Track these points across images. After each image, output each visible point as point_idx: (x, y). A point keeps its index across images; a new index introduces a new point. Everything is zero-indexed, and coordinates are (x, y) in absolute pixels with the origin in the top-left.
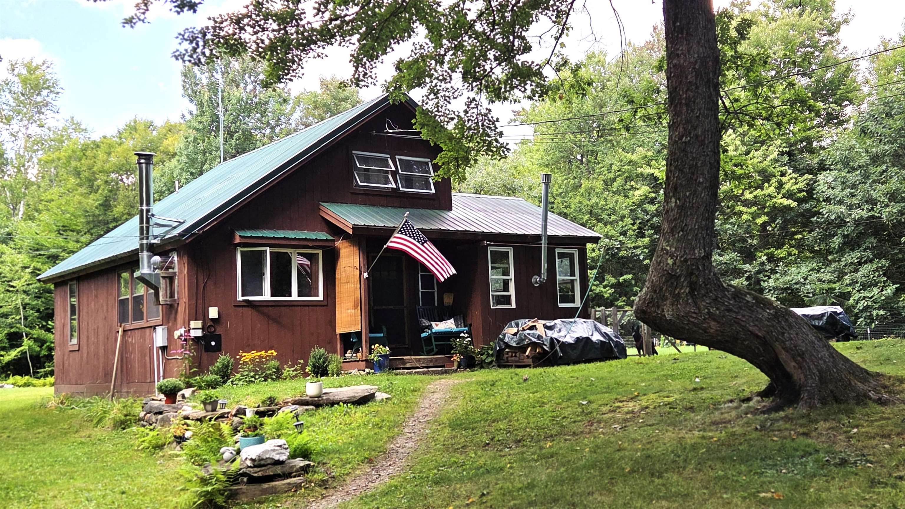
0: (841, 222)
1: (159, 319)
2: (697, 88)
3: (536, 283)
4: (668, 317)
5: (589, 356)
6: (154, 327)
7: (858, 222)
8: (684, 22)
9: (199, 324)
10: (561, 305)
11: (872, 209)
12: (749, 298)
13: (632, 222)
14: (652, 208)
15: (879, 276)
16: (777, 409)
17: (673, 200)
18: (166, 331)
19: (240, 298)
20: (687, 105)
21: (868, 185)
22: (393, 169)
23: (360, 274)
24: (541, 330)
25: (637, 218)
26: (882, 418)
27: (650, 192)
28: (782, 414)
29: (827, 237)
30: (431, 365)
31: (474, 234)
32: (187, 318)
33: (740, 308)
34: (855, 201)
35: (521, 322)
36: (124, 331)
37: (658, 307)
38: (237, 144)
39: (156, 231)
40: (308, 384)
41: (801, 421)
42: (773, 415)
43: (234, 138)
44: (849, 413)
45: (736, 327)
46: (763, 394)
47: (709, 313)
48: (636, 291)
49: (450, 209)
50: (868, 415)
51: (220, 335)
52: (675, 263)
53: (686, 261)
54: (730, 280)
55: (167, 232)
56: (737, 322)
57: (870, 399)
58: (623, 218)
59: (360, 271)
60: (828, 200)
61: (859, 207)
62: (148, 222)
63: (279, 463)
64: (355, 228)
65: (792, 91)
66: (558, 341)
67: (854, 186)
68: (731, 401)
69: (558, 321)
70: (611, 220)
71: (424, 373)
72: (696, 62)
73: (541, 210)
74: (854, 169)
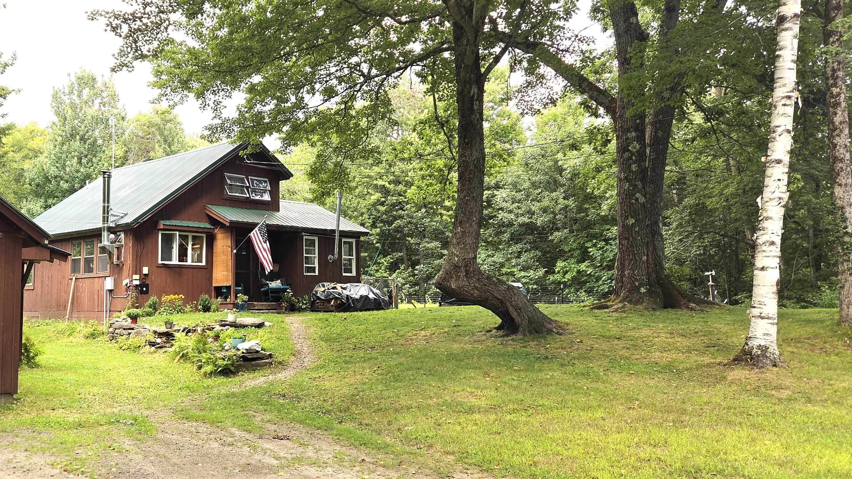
0: (510, 224)
1: (107, 273)
2: (475, 173)
3: (331, 259)
4: (453, 287)
5: (368, 307)
6: (105, 277)
7: (520, 225)
8: (469, 139)
9: (137, 277)
10: (344, 274)
11: (531, 218)
12: (494, 279)
13: (369, 217)
14: (382, 209)
15: (534, 262)
16: (507, 335)
17: (459, 228)
18: (113, 280)
19: (160, 262)
20: (469, 181)
21: (529, 201)
22: (248, 185)
23: (232, 250)
24: (339, 290)
25: (372, 215)
26: (561, 341)
27: (381, 197)
28: (510, 338)
29: (498, 234)
30: (269, 308)
31: (297, 228)
32: (131, 273)
33: (490, 284)
34: (520, 211)
35: (326, 284)
36: (76, 279)
37: (448, 282)
38: (89, 148)
39: (111, 219)
40: (229, 315)
41: (521, 341)
42: (506, 338)
43: (87, 143)
44: (545, 338)
45: (488, 294)
46: (499, 328)
47: (475, 286)
48: (369, 265)
49: (278, 210)
50: (553, 339)
51: (148, 284)
52: (458, 260)
53: (465, 259)
54: (433, 261)
55: (118, 220)
56: (488, 290)
57: (554, 332)
58: (362, 215)
59: (231, 248)
60: (502, 209)
61: (523, 215)
62: (108, 213)
63: (257, 352)
64: (231, 222)
65: (494, 149)
66: (351, 298)
67: (519, 201)
68: (481, 332)
69: (348, 285)
70: (354, 215)
71: (267, 313)
72: (475, 160)
73: (336, 215)
74: (520, 191)
